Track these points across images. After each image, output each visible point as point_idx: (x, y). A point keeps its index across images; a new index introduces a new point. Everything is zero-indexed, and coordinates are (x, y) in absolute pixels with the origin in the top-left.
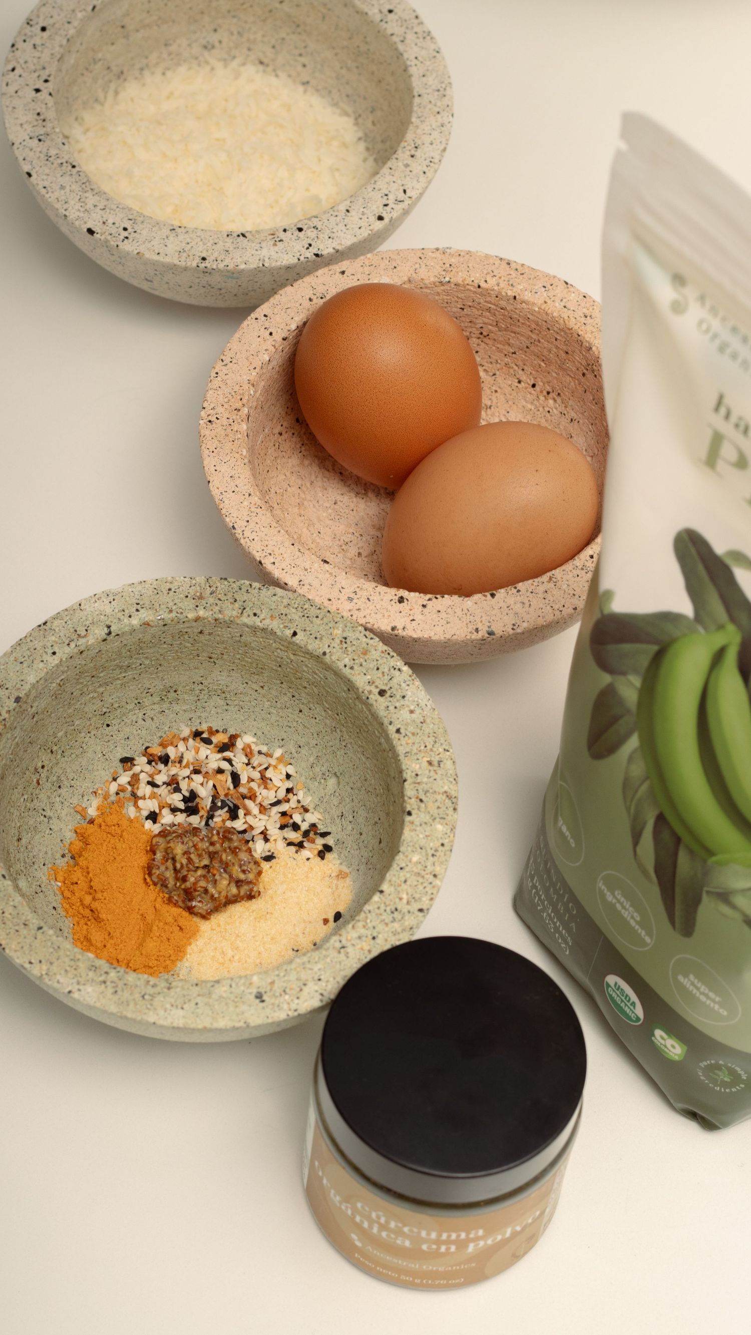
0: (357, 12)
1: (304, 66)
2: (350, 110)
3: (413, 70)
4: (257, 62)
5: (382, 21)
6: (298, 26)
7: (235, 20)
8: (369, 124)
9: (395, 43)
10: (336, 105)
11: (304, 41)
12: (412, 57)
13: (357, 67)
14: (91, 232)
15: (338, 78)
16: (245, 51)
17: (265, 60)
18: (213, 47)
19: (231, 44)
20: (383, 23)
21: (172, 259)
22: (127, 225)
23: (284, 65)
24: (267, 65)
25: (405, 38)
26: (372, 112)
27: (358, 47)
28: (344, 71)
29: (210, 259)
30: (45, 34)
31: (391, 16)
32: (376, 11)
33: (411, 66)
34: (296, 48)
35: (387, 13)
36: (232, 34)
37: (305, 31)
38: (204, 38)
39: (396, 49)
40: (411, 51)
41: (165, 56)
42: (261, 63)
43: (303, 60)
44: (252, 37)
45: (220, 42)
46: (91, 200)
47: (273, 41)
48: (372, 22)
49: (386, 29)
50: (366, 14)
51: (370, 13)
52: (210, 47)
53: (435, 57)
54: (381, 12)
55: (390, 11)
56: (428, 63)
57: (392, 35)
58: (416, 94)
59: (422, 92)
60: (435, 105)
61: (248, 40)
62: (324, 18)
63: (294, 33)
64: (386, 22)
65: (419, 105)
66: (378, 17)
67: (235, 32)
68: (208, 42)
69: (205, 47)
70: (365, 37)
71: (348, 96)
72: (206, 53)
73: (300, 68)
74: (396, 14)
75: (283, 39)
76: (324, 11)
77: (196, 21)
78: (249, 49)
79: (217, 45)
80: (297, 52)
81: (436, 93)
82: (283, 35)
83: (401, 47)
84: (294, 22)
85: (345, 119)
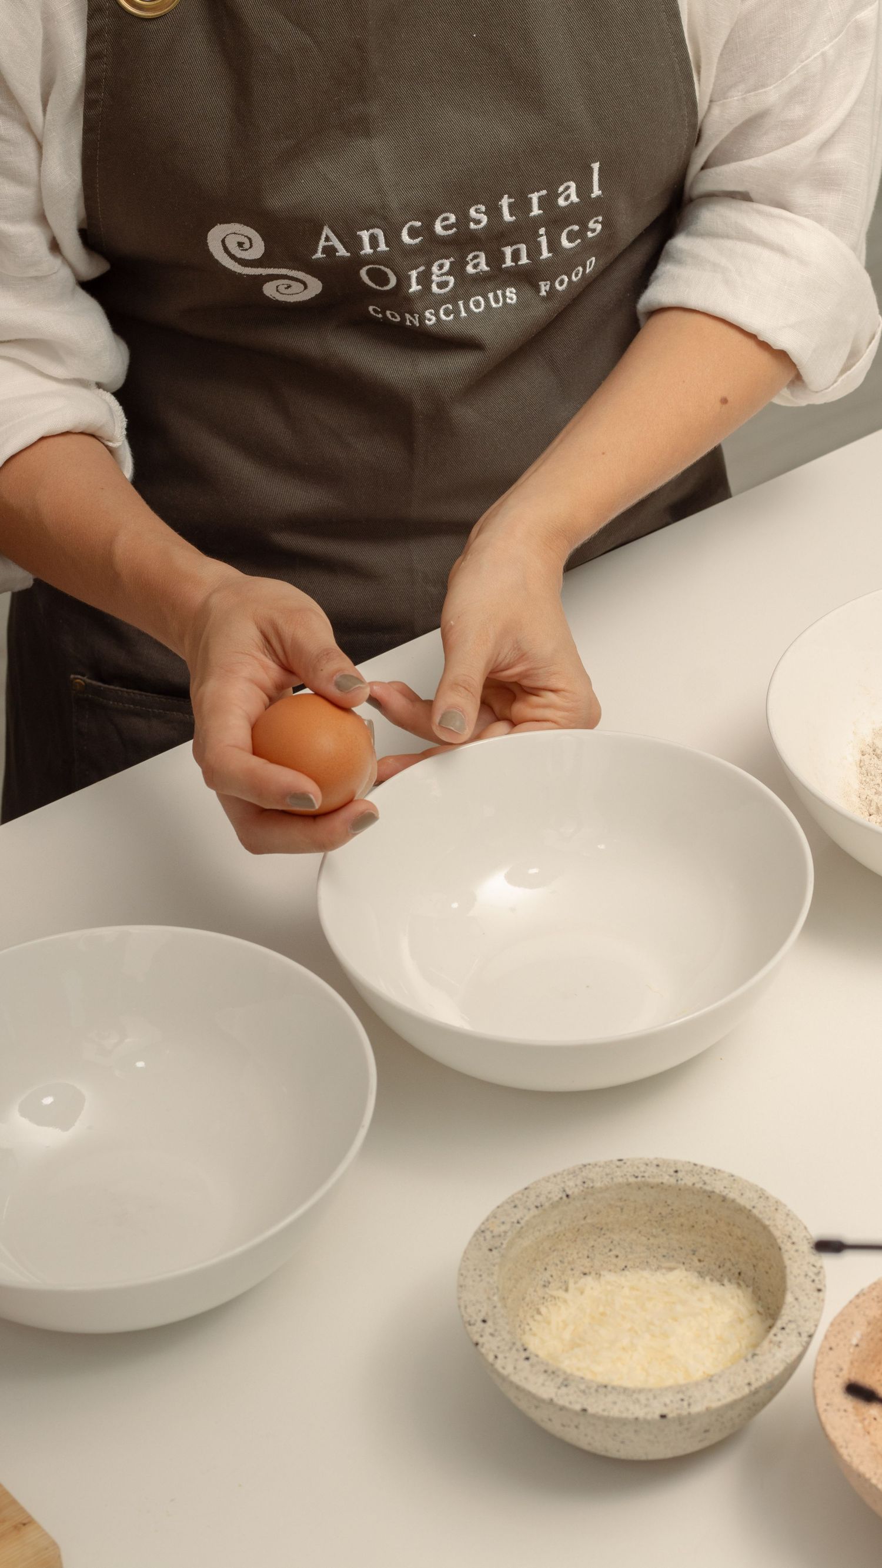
0: (652, 1187)
1: (617, 1256)
2: (673, 1264)
3: (731, 1195)
4: (582, 1275)
5: (677, 1181)
6: (602, 1229)
7: (555, 1253)
8: (696, 1264)
9: (701, 1188)
10: (659, 1268)
11: (609, 1238)
12: (722, 1189)
13: (663, 1230)
14: (663, 1416)
15: (648, 1249)
16: (570, 1272)
17: (587, 1271)
18: (549, 1283)
19: (559, 1273)
20: (679, 1182)
21: (730, 1398)
22: (681, 1396)
23: (602, 1265)
24: (590, 1273)
25: (704, 1181)
26: (694, 1254)
27: (660, 1214)
28: (652, 1240)
29: (753, 1381)
30: (490, 1323)
31: (680, 1175)
32: (667, 1177)
33: (727, 1194)
34: (605, 1247)
35: (675, 1174)
36: (557, 1265)
37: (608, 1230)
38: (541, 1280)
39: (705, 1191)
40: (718, 1186)
41: (526, 1308)
42: (585, 1274)
43: (614, 1253)
44: (570, 1259)
45: (552, 1276)
46: (642, 1398)
47: (586, 1253)
48: (670, 1186)
49: (685, 1184)
50: (662, 1183)
51: (665, 1181)
52: (547, 1284)
53: (734, 1180)
54: (671, 1176)
55: (676, 1172)
56: (735, 1186)
57: (694, 1184)
58: (750, 1208)
59: (753, 1204)
60: (769, 1206)
61: (569, 1263)
62: (622, 1209)
63: (599, 1237)
64: (682, 1179)
65: (760, 1212)
66: (673, 1181)
67: (558, 1262)
68: (545, 1281)
69: (545, 1286)
70: (666, 1202)
71: (664, 1256)
72: (547, 1290)
73: (615, 1260)
74: (681, 1171)
75: (593, 1246)
76: (620, 1204)
77: (533, 1269)
78: (572, 1269)
79: (551, 1279)
80: (607, 1250)
81: (761, 1200)
82: (592, 1243)
83: (708, 1188)
84: (598, 1228)
85: (676, 1273)
